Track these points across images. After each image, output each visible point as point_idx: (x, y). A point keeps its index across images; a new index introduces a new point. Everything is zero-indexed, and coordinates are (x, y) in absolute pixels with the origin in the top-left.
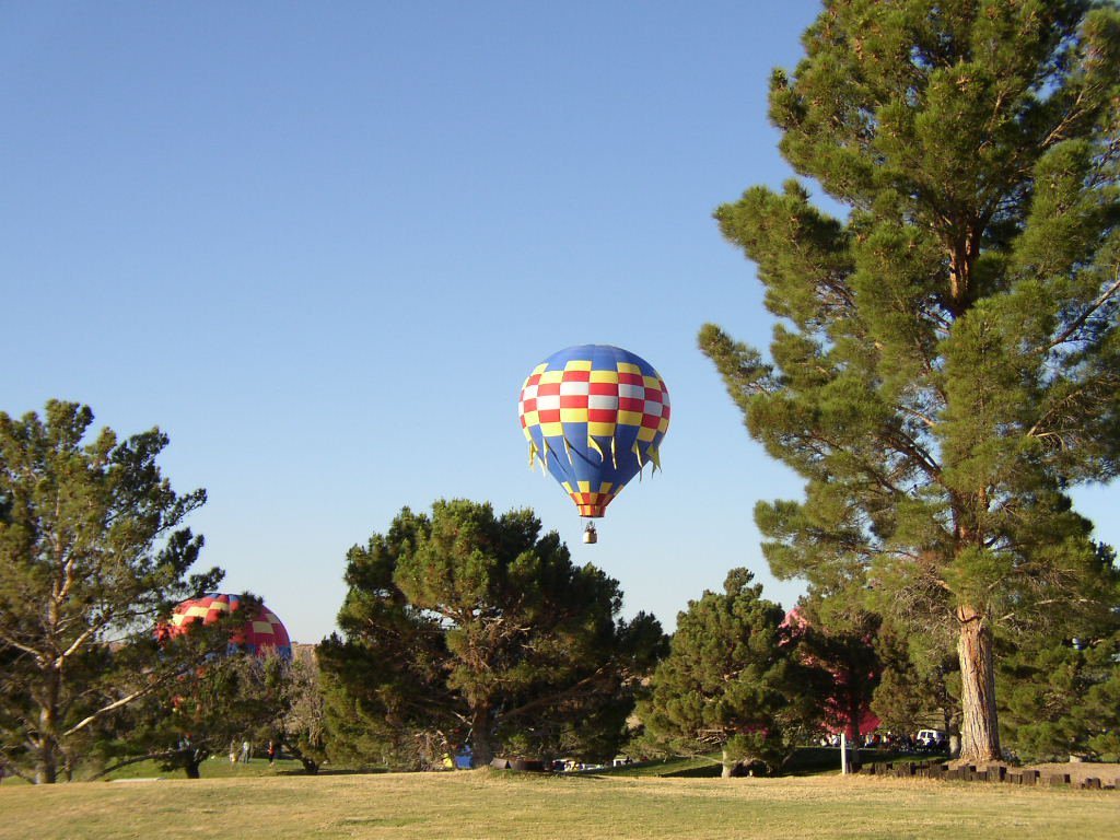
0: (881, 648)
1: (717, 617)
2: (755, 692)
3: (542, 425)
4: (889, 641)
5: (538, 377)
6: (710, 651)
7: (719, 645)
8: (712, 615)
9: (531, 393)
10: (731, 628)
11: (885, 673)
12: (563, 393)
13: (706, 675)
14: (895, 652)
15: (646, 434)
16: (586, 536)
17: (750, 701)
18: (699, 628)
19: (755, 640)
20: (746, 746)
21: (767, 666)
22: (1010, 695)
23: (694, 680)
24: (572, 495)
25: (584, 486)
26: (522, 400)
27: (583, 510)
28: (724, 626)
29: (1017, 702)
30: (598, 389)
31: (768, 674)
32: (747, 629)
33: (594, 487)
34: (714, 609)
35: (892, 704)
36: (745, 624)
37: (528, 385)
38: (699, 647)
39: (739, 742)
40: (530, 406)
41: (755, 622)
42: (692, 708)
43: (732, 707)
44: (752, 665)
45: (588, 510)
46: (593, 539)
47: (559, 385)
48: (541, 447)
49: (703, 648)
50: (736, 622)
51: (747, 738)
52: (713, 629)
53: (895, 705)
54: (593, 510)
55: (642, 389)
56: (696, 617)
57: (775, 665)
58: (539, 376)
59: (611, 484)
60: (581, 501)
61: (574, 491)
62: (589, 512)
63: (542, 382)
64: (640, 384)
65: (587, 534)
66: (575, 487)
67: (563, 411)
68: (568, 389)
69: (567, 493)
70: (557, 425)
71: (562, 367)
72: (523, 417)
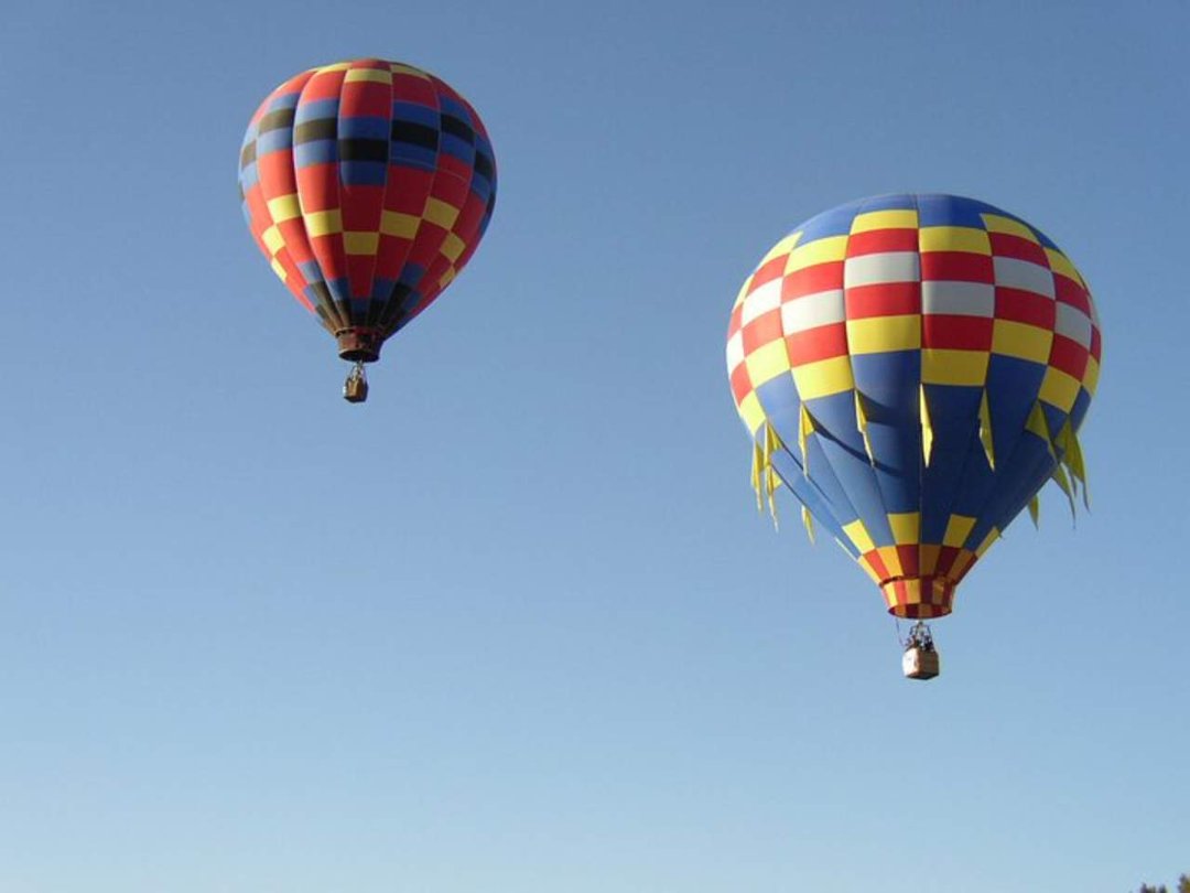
3: (796, 372)
5: (781, 261)
12: (849, 283)
15: (1057, 389)
16: (910, 661)
24: (873, 558)
25: (905, 527)
27: (901, 593)
33: (931, 529)
37: (754, 287)
40: (760, 332)
45: (914, 593)
46: (928, 668)
47: (841, 265)
54: (926, 592)
55: (1047, 274)
58: (784, 259)
59: (974, 520)
60: (895, 569)
61: (877, 542)
62: (914, 597)
63: (791, 268)
64: (1045, 263)
65: (913, 653)
66: (880, 535)
67: (854, 328)
68: (864, 271)
69: (857, 553)
70: (837, 363)
71: (842, 227)
72: (741, 369)
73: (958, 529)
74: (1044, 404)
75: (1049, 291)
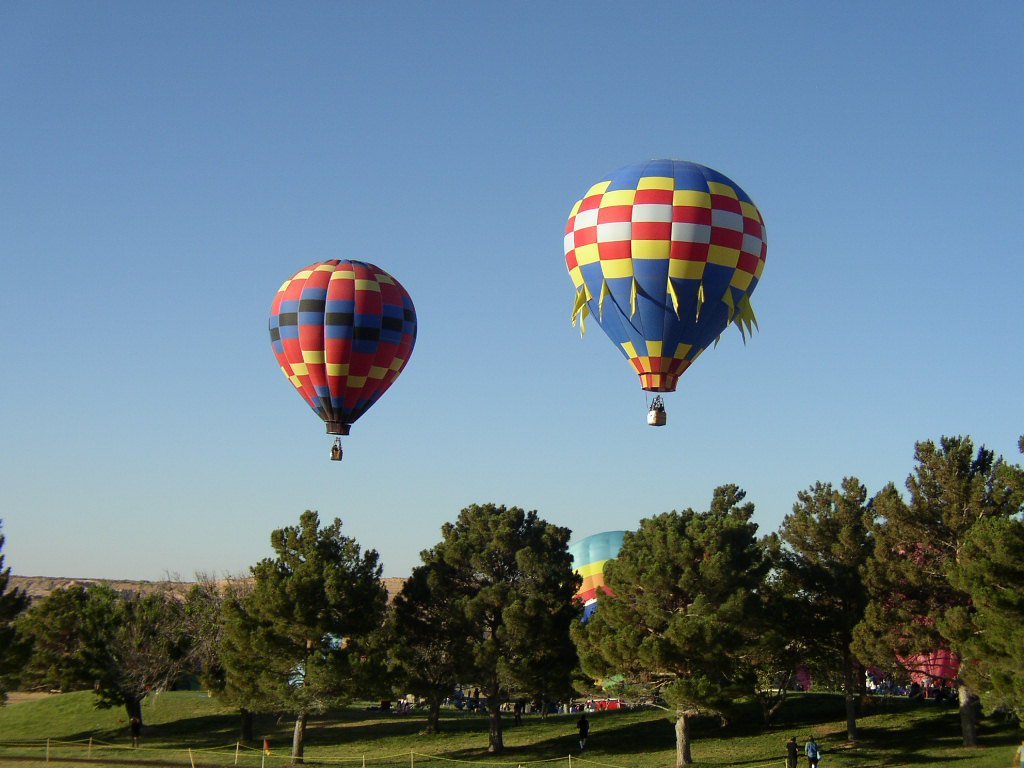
0: (869, 576)
1: (664, 538)
2: (701, 628)
3: (603, 263)
4: (880, 568)
5: (598, 198)
6: (651, 578)
7: (662, 571)
8: (658, 534)
9: (586, 219)
10: (679, 550)
11: (869, 607)
12: (635, 219)
13: (650, 607)
14: (886, 582)
15: (740, 279)
16: (651, 417)
17: (697, 639)
18: (645, 550)
19: (706, 565)
20: (688, 694)
21: (723, 598)
22: (1007, 636)
23: (636, 613)
24: (636, 361)
25: (654, 348)
26: (571, 229)
27: (650, 381)
28: (672, 548)
29: (1017, 645)
30: (682, 214)
31: (724, 607)
32: (698, 552)
33: (668, 350)
34: (663, 529)
35: (874, 645)
36: (696, 545)
37: (582, 209)
38: (640, 573)
39: (679, 688)
40: (584, 237)
41: (707, 543)
42: (626, 647)
43: (674, 646)
44: (701, 596)
45: (656, 381)
46: (661, 420)
47: (631, 207)
48: (595, 293)
49: (644, 575)
50: (685, 544)
51: (689, 685)
52: (658, 550)
53: (878, 647)
54: (663, 380)
55: (740, 218)
56: (643, 538)
57: (732, 596)
58: (600, 197)
59: (690, 346)
60: (648, 369)
61: (639, 354)
62: (657, 383)
63: (604, 204)
64: (738, 211)
65: (653, 413)
66: (641, 350)
67: (635, 244)
68: (643, 213)
69: (628, 358)
70: (626, 262)
71: (632, 185)
72: (572, 253)
73: (682, 350)
74: (733, 289)
75: (739, 227)
